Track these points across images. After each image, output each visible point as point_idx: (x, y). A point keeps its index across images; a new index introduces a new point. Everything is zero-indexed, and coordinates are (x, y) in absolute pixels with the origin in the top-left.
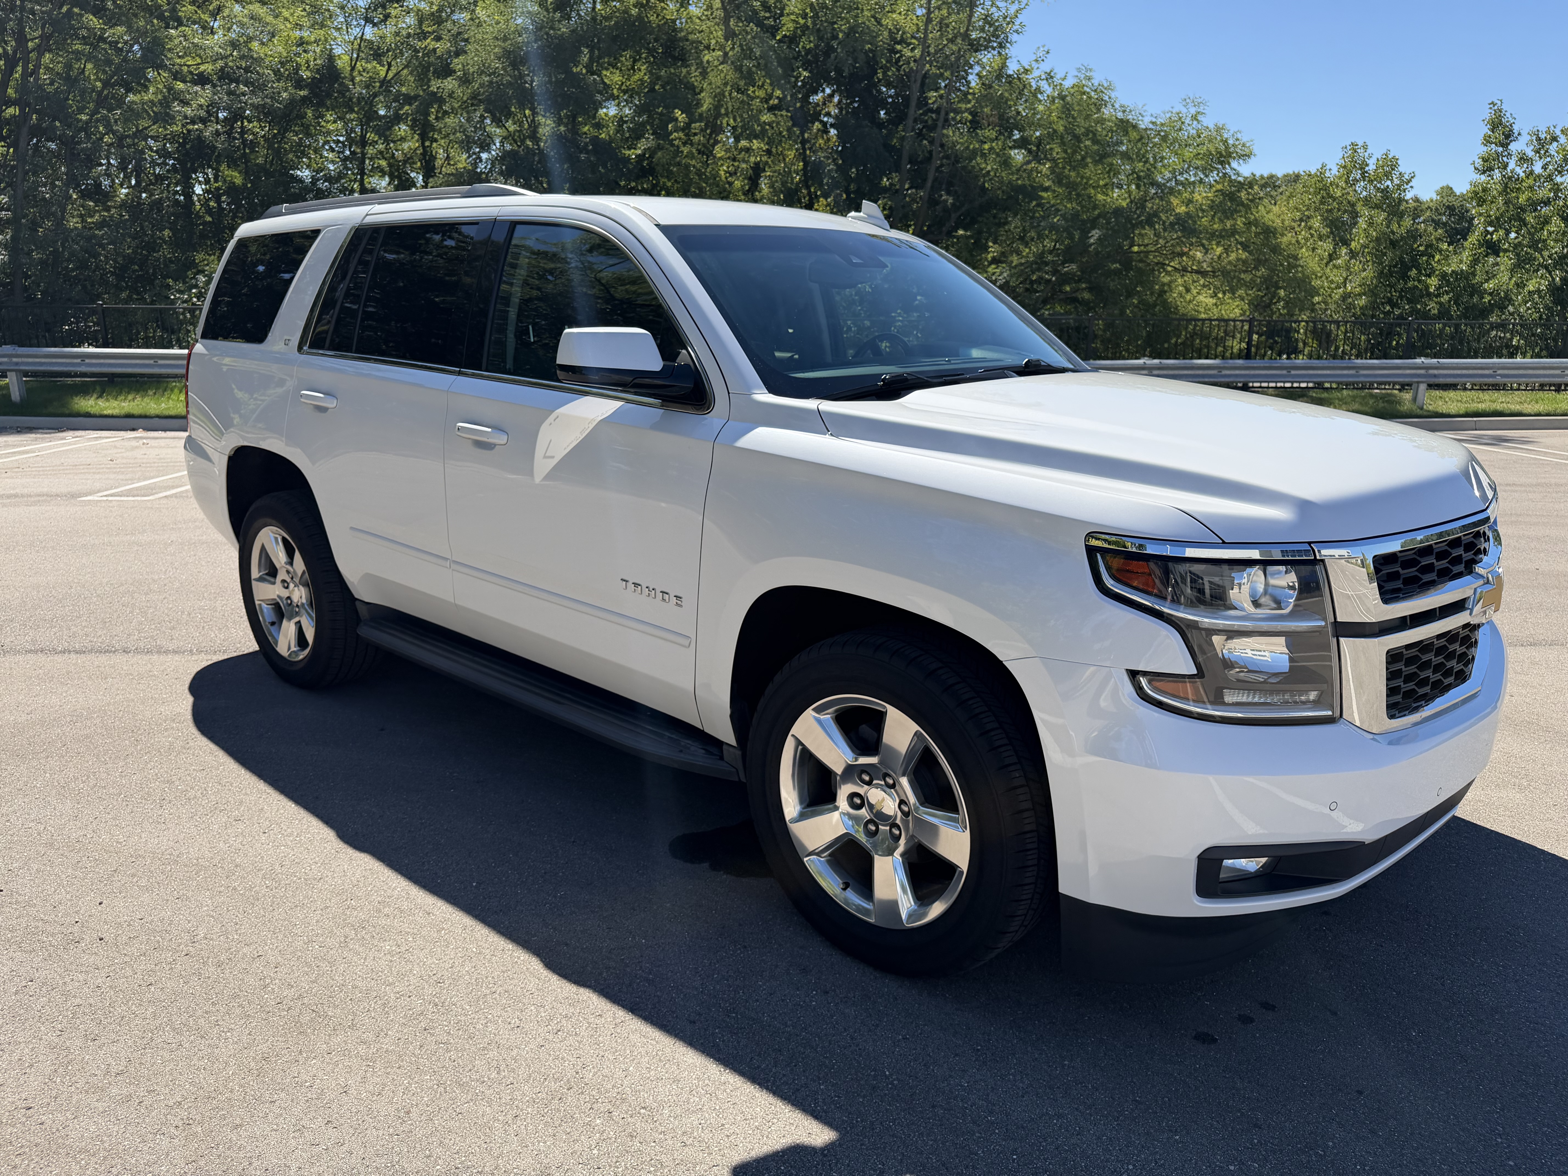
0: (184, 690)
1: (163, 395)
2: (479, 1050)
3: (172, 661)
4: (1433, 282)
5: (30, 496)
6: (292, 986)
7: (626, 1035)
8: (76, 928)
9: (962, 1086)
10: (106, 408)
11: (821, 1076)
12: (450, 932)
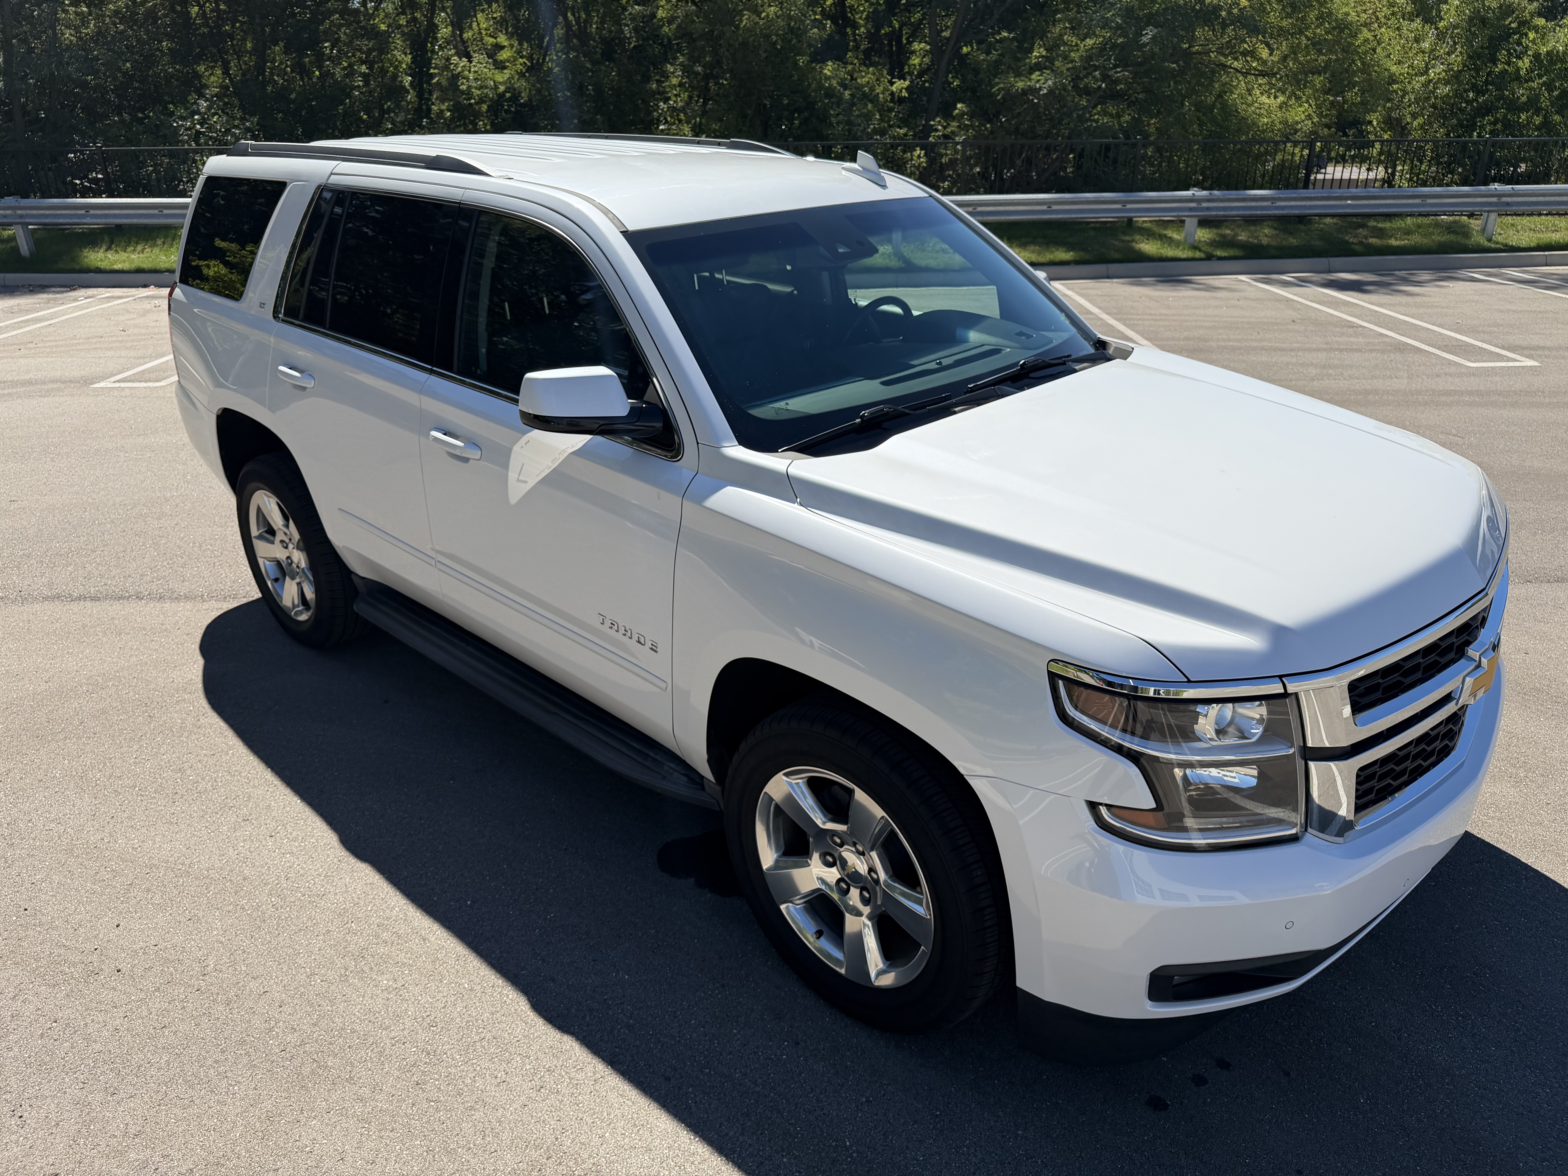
0: (195, 650)
1: (172, 246)
2: (467, 1109)
3: (184, 609)
4: (1525, 64)
5: (44, 383)
6: (295, 1031)
7: (604, 1093)
8: (95, 958)
9: (917, 1160)
10: (116, 262)
11: (785, 1146)
12: (444, 963)
